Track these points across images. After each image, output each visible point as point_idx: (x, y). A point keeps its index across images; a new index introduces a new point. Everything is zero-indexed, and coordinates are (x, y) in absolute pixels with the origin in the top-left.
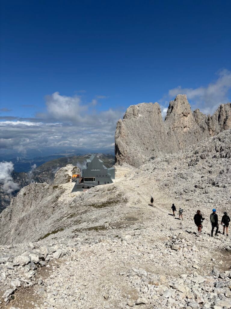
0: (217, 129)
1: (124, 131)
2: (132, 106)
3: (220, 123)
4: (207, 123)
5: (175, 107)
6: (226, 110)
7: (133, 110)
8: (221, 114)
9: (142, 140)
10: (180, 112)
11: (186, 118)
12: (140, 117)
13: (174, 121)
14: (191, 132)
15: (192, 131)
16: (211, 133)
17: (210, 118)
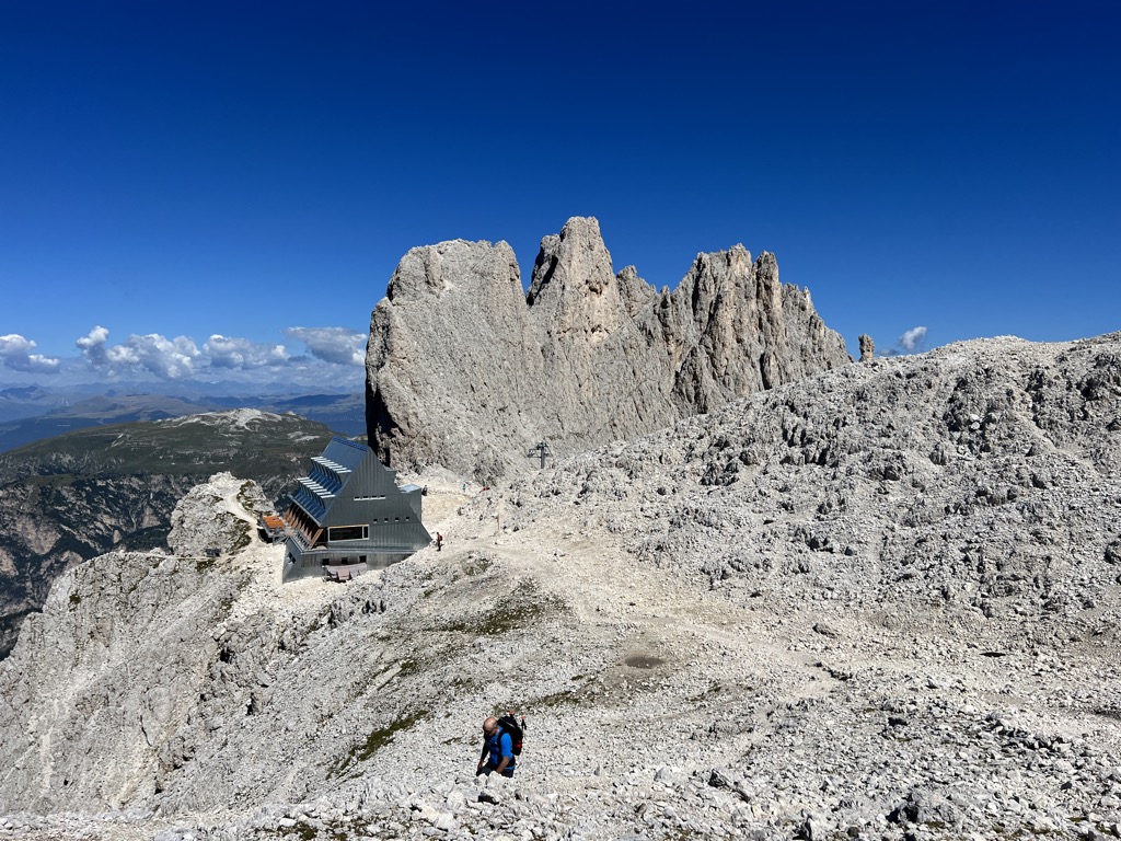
0: (690, 335)
1: (401, 343)
2: (420, 248)
3: (698, 317)
4: (659, 315)
5: (562, 262)
6: (715, 273)
7: (426, 267)
8: (701, 286)
9: (464, 376)
10: (580, 279)
11: (598, 301)
12: (450, 291)
13: (560, 308)
14: (613, 345)
15: (616, 342)
16: (672, 347)
17: (669, 300)
